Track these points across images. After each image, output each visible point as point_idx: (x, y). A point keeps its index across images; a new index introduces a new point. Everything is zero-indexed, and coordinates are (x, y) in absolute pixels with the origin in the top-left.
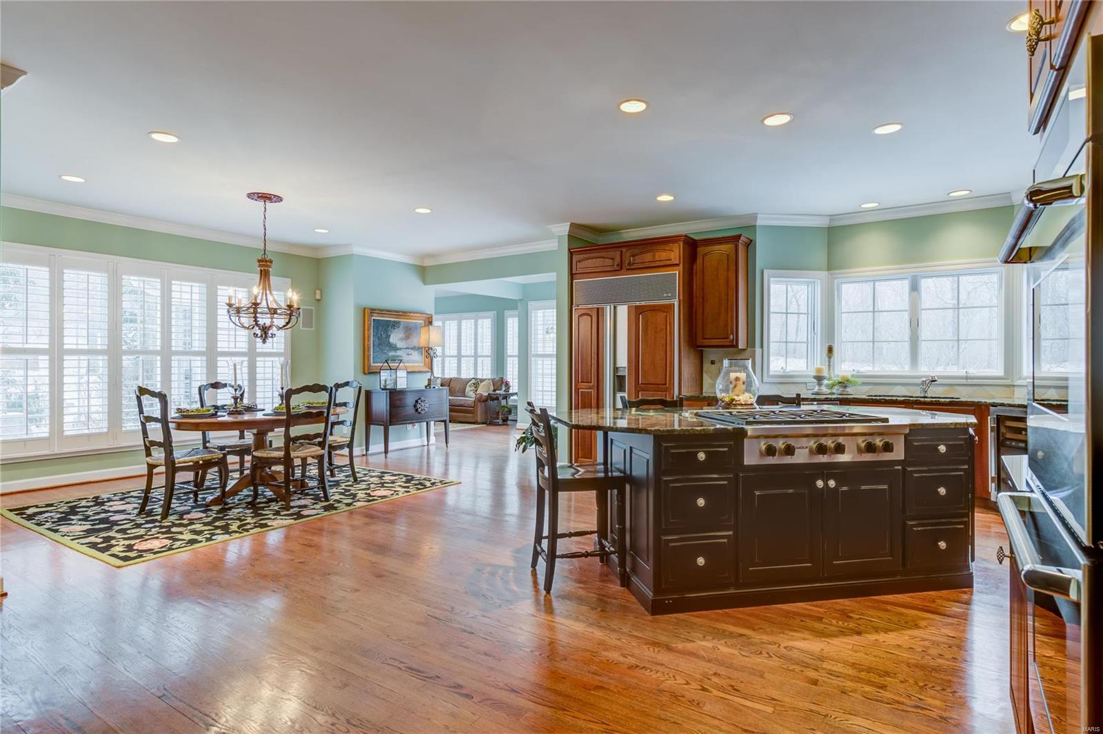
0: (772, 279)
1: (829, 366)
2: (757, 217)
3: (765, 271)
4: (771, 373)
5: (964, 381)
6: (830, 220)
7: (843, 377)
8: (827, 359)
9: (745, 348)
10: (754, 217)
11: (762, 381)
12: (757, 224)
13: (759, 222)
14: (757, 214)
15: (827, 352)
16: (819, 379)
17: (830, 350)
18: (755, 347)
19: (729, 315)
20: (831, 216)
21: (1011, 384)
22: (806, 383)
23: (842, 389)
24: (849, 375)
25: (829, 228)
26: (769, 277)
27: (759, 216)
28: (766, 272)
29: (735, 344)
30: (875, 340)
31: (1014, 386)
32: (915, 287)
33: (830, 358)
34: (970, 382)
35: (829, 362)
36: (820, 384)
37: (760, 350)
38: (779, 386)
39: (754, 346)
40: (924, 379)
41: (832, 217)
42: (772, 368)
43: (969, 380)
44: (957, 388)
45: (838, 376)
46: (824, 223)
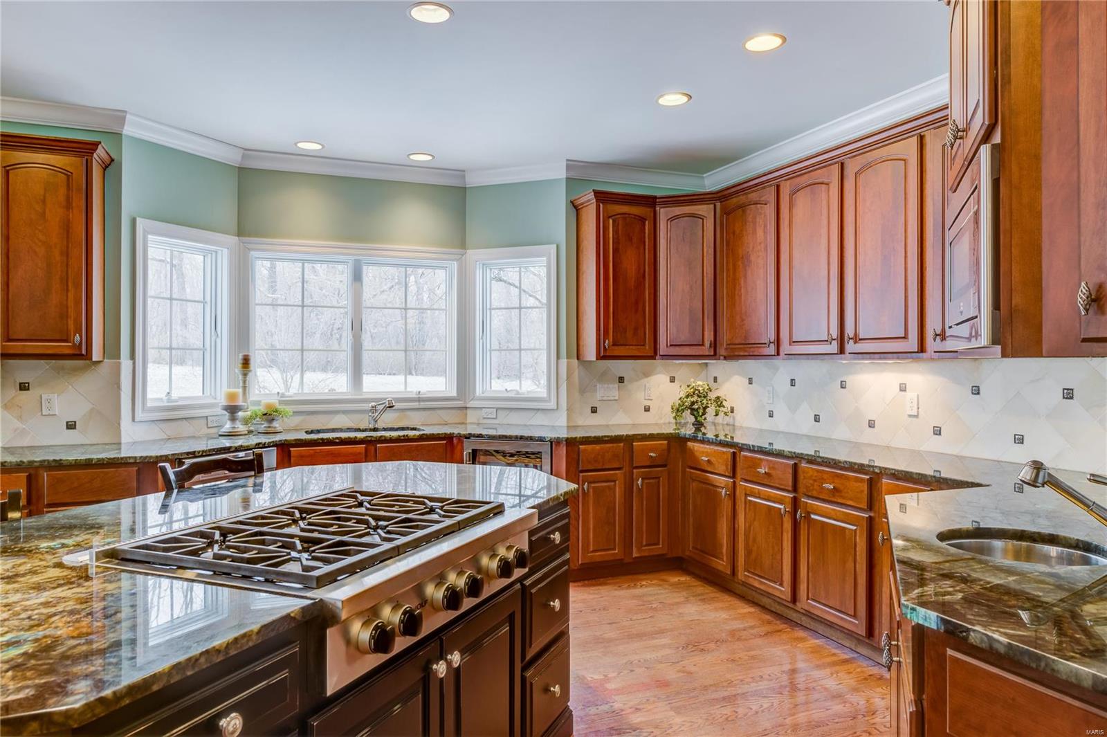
0: (150, 237)
1: (244, 388)
2: (124, 118)
3: (139, 220)
4: (149, 404)
5: (415, 405)
6: (244, 156)
7: (269, 406)
8: (241, 377)
9: (101, 359)
10: (120, 117)
11: (133, 420)
12: (124, 132)
13: (128, 130)
14: (126, 112)
15: (240, 366)
16: (232, 410)
17: (246, 362)
18: (119, 358)
19: (71, 295)
20: (246, 149)
21: (463, 405)
22: (207, 417)
23: (266, 425)
24: (274, 401)
25: (240, 168)
26: (146, 233)
27: (128, 117)
28: (140, 223)
29: (84, 352)
30: (305, 348)
31: (466, 408)
32: (357, 277)
33: (245, 375)
34: (423, 405)
35: (244, 382)
36: (233, 419)
37: (131, 362)
38: (163, 425)
39: (117, 355)
40: (374, 404)
41: (247, 151)
42: (150, 395)
43: (422, 403)
44: (409, 413)
45: (258, 403)
46: (233, 157)
